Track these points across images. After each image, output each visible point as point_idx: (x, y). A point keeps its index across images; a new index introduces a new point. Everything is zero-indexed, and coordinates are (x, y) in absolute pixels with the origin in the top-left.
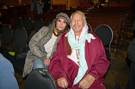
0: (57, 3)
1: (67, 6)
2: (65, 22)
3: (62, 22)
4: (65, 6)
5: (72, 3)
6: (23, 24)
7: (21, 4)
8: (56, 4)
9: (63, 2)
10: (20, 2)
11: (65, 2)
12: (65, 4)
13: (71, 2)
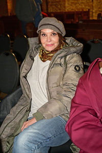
0: (73, 9)
1: (91, 13)
2: (54, 34)
3: (49, 35)
4: (87, 13)
5: (99, 8)
6: (11, 46)
7: (11, 14)
8: (70, 10)
9: (84, 6)
10: (9, 11)
11: (88, 7)
12: (87, 10)
13: (99, 6)
